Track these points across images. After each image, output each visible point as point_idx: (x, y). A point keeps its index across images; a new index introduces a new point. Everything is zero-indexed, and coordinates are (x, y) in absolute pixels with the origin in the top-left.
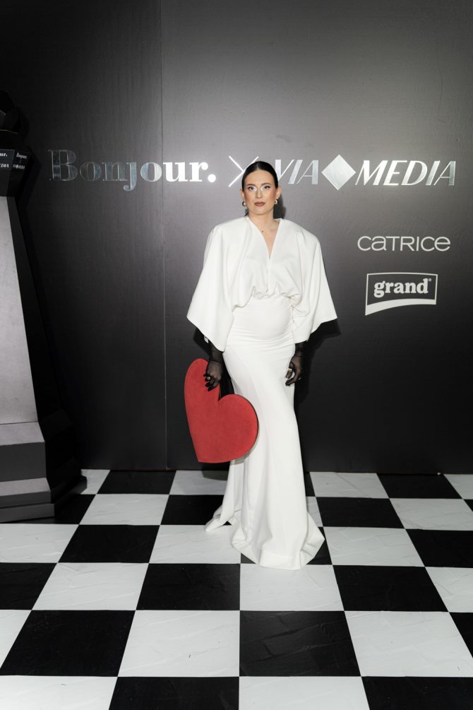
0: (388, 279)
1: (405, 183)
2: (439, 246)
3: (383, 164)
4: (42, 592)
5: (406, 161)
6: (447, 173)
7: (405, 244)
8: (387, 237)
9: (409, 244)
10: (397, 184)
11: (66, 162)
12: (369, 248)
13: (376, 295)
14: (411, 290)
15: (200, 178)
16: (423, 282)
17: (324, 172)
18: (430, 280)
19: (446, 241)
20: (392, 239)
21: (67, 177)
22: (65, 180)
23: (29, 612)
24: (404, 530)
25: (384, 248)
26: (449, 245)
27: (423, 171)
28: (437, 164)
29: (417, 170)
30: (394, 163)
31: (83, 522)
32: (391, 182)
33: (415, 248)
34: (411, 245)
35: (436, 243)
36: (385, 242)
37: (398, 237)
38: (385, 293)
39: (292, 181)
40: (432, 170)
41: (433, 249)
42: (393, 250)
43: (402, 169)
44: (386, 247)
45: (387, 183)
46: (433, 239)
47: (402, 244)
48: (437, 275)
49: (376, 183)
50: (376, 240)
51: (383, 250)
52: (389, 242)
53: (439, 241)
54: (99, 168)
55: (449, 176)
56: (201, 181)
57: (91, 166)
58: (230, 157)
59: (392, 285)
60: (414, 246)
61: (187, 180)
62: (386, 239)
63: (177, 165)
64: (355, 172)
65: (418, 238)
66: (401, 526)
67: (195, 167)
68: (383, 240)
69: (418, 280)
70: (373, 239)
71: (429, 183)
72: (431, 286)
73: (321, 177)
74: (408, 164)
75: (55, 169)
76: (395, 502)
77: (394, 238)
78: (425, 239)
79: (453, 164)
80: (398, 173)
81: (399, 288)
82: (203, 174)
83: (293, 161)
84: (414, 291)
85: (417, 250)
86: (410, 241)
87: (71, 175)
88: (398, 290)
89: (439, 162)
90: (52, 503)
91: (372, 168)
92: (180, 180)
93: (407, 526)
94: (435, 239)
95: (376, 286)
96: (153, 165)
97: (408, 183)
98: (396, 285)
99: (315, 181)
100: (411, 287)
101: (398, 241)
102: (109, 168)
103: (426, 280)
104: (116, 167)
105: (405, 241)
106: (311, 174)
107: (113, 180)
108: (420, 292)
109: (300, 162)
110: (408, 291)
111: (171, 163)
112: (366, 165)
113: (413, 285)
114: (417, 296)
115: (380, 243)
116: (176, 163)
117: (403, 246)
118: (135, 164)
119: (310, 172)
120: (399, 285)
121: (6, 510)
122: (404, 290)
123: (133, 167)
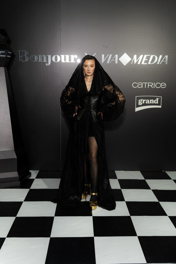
0: (144, 98)
1: (149, 63)
2: (162, 86)
3: (141, 56)
4: (19, 211)
5: (150, 55)
6: (165, 60)
7: (150, 85)
8: (143, 83)
9: (151, 86)
10: (146, 64)
11: (25, 55)
12: (137, 87)
13: (139, 104)
14: (152, 102)
15: (74, 61)
16: (156, 99)
17: (120, 59)
18: (159, 98)
19: (165, 84)
20: (145, 84)
21: (25, 60)
22: (24, 61)
23: (15, 217)
24: (151, 190)
25: (142, 87)
26: (165, 86)
27: (156, 59)
28: (161, 56)
29: (154, 59)
30: (145, 56)
31: (31, 188)
32: (144, 63)
33: (153, 87)
34: (152, 86)
35: (161, 85)
36: (142, 85)
37: (147, 83)
38: (143, 104)
39: (108, 62)
40: (159, 59)
41: (160, 87)
42: (145, 87)
43: (148, 58)
44: (143, 87)
45: (143, 63)
46: (160, 84)
47: (149, 85)
48: (161, 97)
49: (139, 63)
50: (139, 84)
51: (142, 88)
52: (144, 84)
53: (162, 84)
54: (37, 57)
55: (165, 61)
56: (75, 62)
57: (34, 56)
58: (85, 53)
59: (145, 100)
60: (153, 86)
61: (69, 62)
62: (143, 84)
63: (66, 56)
64: (131, 59)
65: (154, 83)
66: (150, 189)
67: (73, 57)
68: (141, 84)
69: (154, 99)
70: (138, 84)
71: (158, 63)
72: (159, 101)
73: (119, 61)
74: (150, 56)
75: (20, 57)
76: (147, 181)
77: (146, 83)
78: (157, 84)
79: (167, 57)
80: (147, 60)
81: (148, 102)
82: (75, 59)
83: (108, 55)
84: (153, 103)
85: (154, 87)
86: (151, 84)
87: (27, 60)
88: (147, 102)
89: (162, 56)
90: (19, 181)
91: (137, 58)
92: (67, 62)
93: (152, 188)
94: (161, 84)
95: (139, 101)
96: (57, 56)
97: (151, 63)
98: (147, 100)
99: (116, 62)
100: (152, 101)
101: (147, 84)
102: (41, 57)
103: (157, 99)
104: (43, 56)
105: (150, 84)
106: (115, 60)
107: (42, 61)
108: (155, 103)
109: (111, 55)
110: (151, 103)
111: (64, 55)
112: (135, 56)
113: (153, 100)
114: (154, 104)
115: (140, 85)
116: (65, 56)
117: (149, 86)
118: (50, 55)
119: (115, 59)
120: (147, 101)
121: (2, 183)
122: (150, 102)
123: (49, 57)
